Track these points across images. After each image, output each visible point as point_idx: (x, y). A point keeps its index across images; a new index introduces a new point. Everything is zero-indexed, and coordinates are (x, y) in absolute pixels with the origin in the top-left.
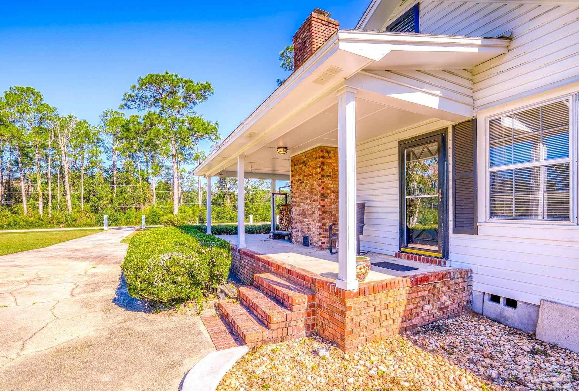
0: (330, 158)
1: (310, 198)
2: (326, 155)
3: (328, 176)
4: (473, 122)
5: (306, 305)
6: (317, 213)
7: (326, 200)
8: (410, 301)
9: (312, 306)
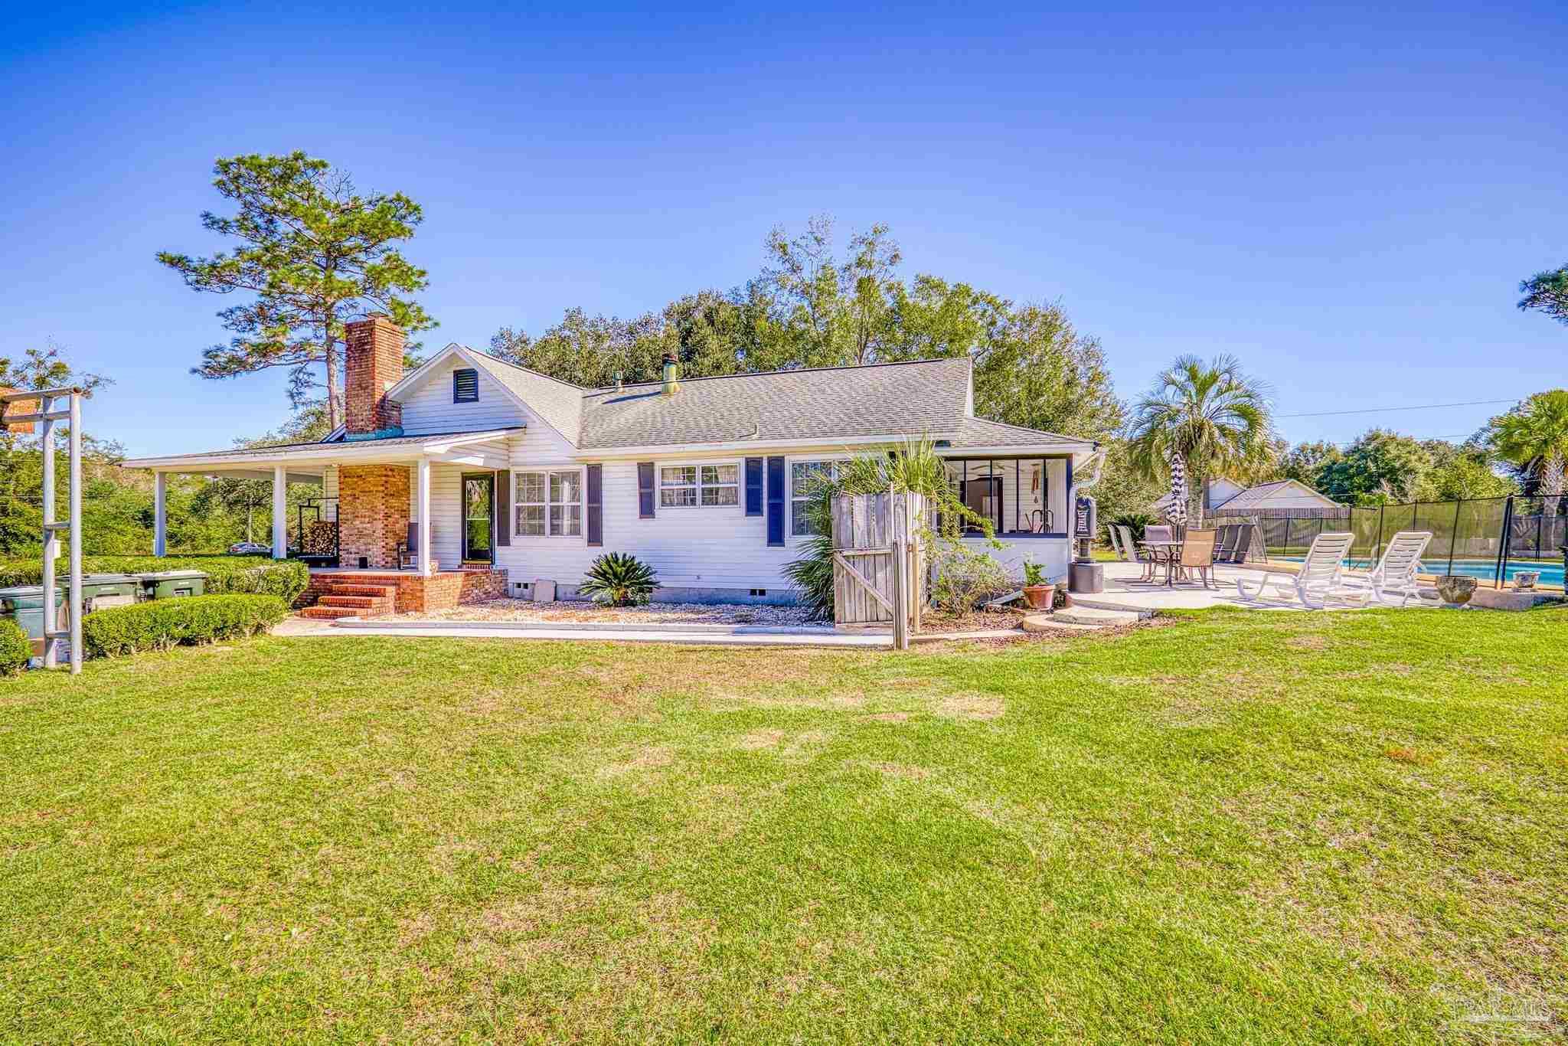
0: (394, 476)
1: (370, 516)
2: (390, 473)
3: (391, 495)
4: (508, 472)
5: (394, 594)
6: (379, 533)
7: (390, 519)
8: (464, 586)
9: (398, 594)
